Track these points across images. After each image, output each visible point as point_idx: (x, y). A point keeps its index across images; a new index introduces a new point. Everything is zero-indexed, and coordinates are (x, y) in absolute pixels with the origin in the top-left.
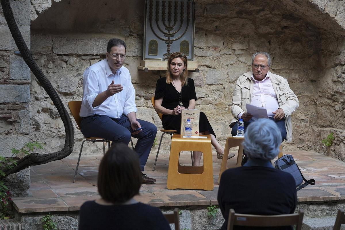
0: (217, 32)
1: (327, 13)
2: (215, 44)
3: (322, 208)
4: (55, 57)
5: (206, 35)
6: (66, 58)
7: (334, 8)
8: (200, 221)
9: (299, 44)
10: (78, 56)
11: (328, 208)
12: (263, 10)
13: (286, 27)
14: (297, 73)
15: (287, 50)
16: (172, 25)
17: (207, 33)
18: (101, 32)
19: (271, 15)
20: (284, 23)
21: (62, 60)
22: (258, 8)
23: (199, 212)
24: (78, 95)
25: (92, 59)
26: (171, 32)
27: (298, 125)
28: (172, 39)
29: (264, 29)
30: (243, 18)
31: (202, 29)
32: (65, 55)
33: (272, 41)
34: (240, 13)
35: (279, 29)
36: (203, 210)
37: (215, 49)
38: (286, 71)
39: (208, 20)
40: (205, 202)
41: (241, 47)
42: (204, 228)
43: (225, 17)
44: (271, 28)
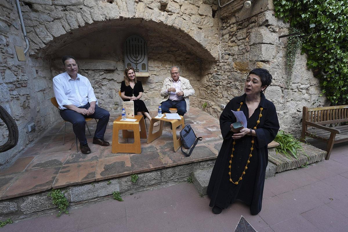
0: (159, 60)
1: (206, 49)
2: (157, 65)
3: (208, 163)
4: (81, 71)
5: (154, 61)
6: (87, 71)
7: (210, 47)
8: (126, 184)
9: (193, 65)
10: (93, 70)
11: (211, 162)
12: (178, 50)
13: (188, 58)
14: (192, 77)
15: (188, 68)
16: (137, 56)
17: (154, 60)
18: (104, 59)
19: (181, 53)
20: (187, 56)
21: (85, 72)
22: (176, 49)
23: (125, 179)
24: (95, 89)
25: (100, 72)
26: (137, 59)
27: (192, 98)
28: (137, 62)
29: (179, 59)
30: (170, 54)
31: (152, 58)
32: (85, 70)
33: (182, 64)
34: (168, 51)
35: (185, 59)
36: (128, 178)
37: (158, 68)
38: (188, 76)
39: (155, 54)
40: (128, 173)
41: (169, 66)
42: (130, 188)
43: (162, 53)
44: (182, 59)
